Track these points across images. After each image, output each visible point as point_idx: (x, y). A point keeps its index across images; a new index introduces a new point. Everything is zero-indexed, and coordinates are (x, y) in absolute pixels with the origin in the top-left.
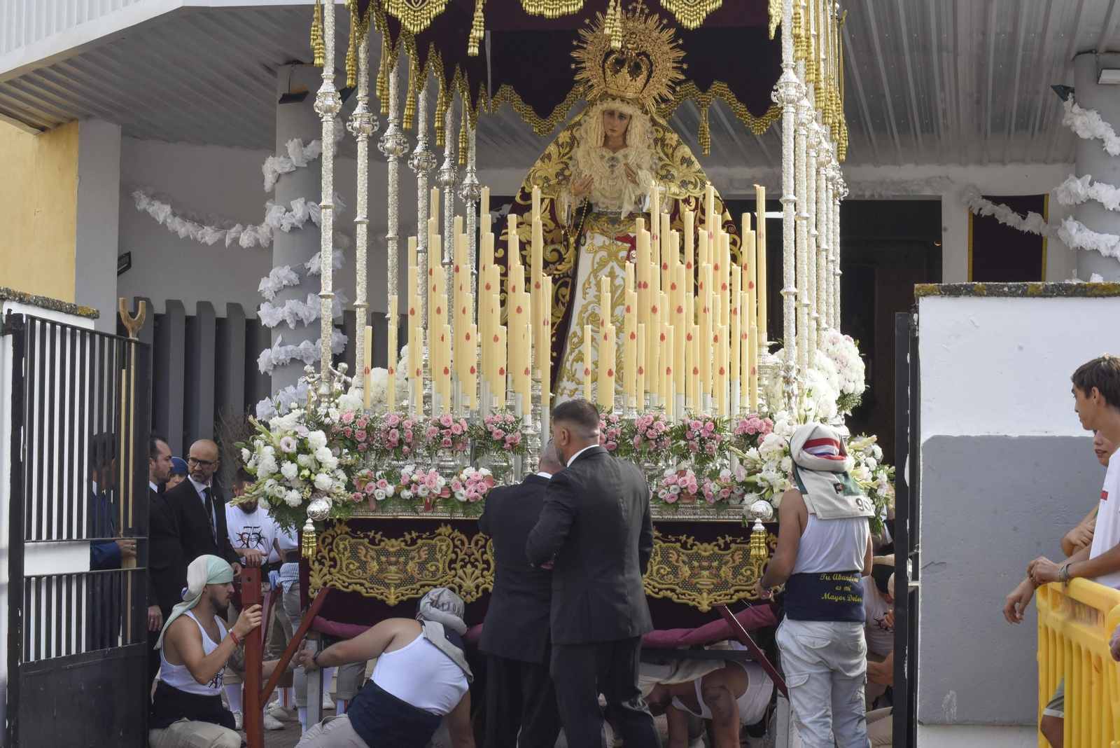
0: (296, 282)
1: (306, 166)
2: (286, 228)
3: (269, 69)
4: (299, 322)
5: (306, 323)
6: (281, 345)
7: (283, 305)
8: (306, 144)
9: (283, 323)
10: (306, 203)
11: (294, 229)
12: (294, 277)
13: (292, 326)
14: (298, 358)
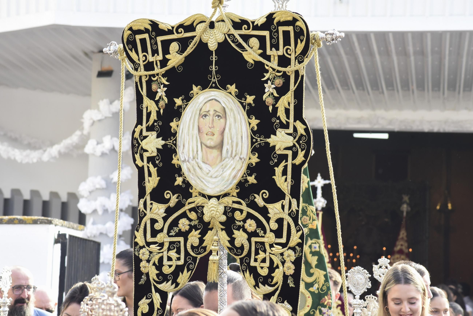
0: (104, 186)
1: (111, 116)
2: (98, 153)
3: (86, 54)
4: (106, 211)
5: (110, 211)
6: (94, 223)
7: (95, 200)
8: (111, 102)
9: (95, 211)
10: (111, 138)
11: (103, 154)
12: (103, 184)
13: (100, 212)
14: (104, 232)
